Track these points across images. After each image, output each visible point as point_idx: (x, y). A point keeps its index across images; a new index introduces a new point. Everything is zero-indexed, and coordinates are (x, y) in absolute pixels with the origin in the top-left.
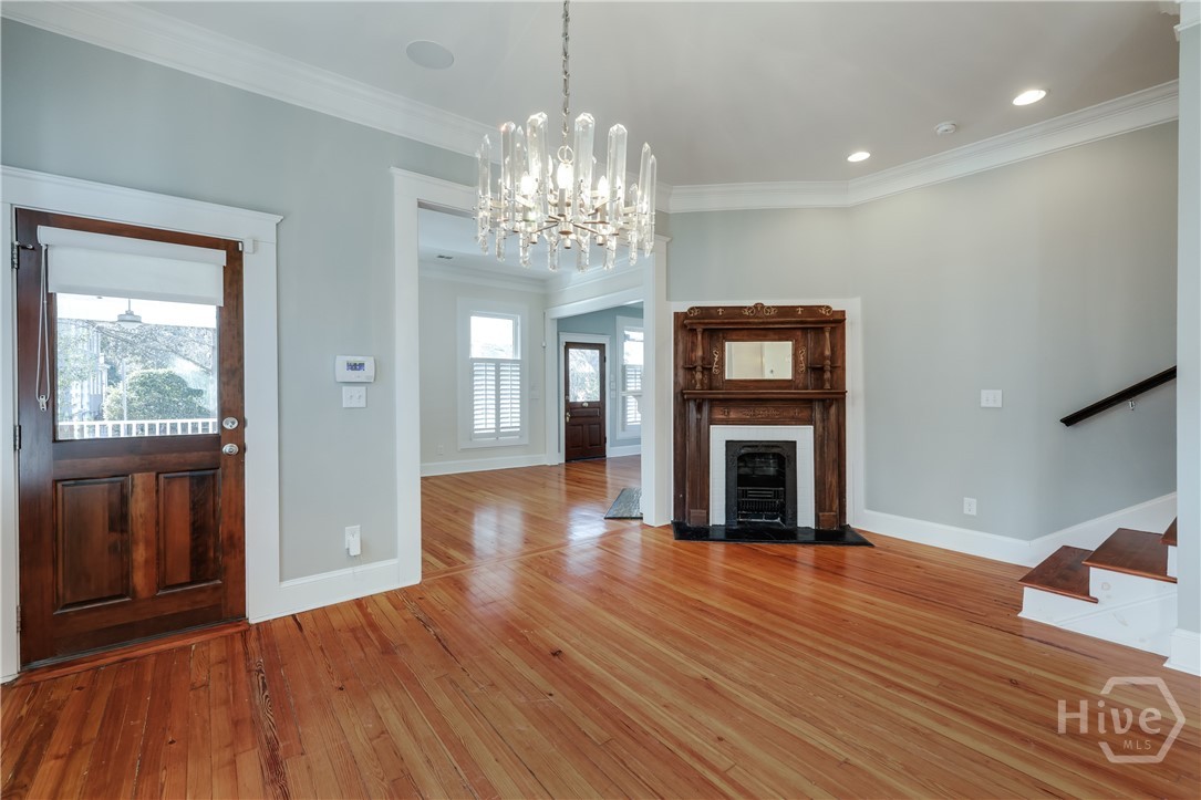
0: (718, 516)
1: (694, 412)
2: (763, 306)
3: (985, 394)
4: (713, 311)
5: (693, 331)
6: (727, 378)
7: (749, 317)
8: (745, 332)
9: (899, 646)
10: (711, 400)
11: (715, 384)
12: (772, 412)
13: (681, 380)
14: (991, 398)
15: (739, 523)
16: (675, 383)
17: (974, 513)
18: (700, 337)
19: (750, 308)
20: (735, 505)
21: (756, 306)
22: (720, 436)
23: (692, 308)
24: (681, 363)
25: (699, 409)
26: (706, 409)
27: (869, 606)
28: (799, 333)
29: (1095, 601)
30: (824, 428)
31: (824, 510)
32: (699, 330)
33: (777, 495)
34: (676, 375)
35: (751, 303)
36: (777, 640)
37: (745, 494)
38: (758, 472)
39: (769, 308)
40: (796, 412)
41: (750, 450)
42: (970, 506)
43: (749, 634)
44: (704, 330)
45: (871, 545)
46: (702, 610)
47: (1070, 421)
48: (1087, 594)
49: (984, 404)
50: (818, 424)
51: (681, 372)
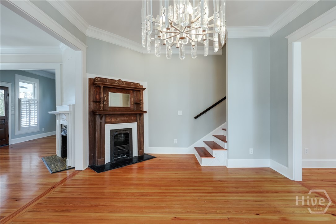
0: (107, 160)
1: (99, 119)
2: (121, 81)
3: (179, 111)
4: (104, 80)
5: (99, 87)
6: (109, 106)
7: (117, 84)
8: (115, 89)
9: (196, 182)
10: (106, 115)
11: (105, 108)
12: (126, 118)
13: (92, 107)
14: (180, 113)
15: (115, 160)
16: (89, 108)
17: (176, 143)
18: (102, 90)
19: (117, 81)
20: (113, 154)
21: (119, 80)
22: (108, 128)
23: (97, 78)
24: (92, 99)
25: (101, 118)
26: (104, 118)
27: (177, 174)
28: (132, 91)
29: (214, 158)
30: (140, 123)
31: (140, 150)
32: (102, 87)
33: (126, 147)
34: (90, 104)
35: (117, 79)
36: (174, 194)
37: (116, 149)
38: (119, 140)
39: (123, 81)
40: (132, 118)
41: (119, 132)
42: (176, 141)
43: (166, 196)
44: (104, 87)
45: (155, 157)
46: (143, 195)
47: (196, 118)
48: (213, 157)
49: (179, 114)
50: (138, 122)
51: (92, 103)
